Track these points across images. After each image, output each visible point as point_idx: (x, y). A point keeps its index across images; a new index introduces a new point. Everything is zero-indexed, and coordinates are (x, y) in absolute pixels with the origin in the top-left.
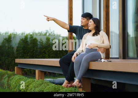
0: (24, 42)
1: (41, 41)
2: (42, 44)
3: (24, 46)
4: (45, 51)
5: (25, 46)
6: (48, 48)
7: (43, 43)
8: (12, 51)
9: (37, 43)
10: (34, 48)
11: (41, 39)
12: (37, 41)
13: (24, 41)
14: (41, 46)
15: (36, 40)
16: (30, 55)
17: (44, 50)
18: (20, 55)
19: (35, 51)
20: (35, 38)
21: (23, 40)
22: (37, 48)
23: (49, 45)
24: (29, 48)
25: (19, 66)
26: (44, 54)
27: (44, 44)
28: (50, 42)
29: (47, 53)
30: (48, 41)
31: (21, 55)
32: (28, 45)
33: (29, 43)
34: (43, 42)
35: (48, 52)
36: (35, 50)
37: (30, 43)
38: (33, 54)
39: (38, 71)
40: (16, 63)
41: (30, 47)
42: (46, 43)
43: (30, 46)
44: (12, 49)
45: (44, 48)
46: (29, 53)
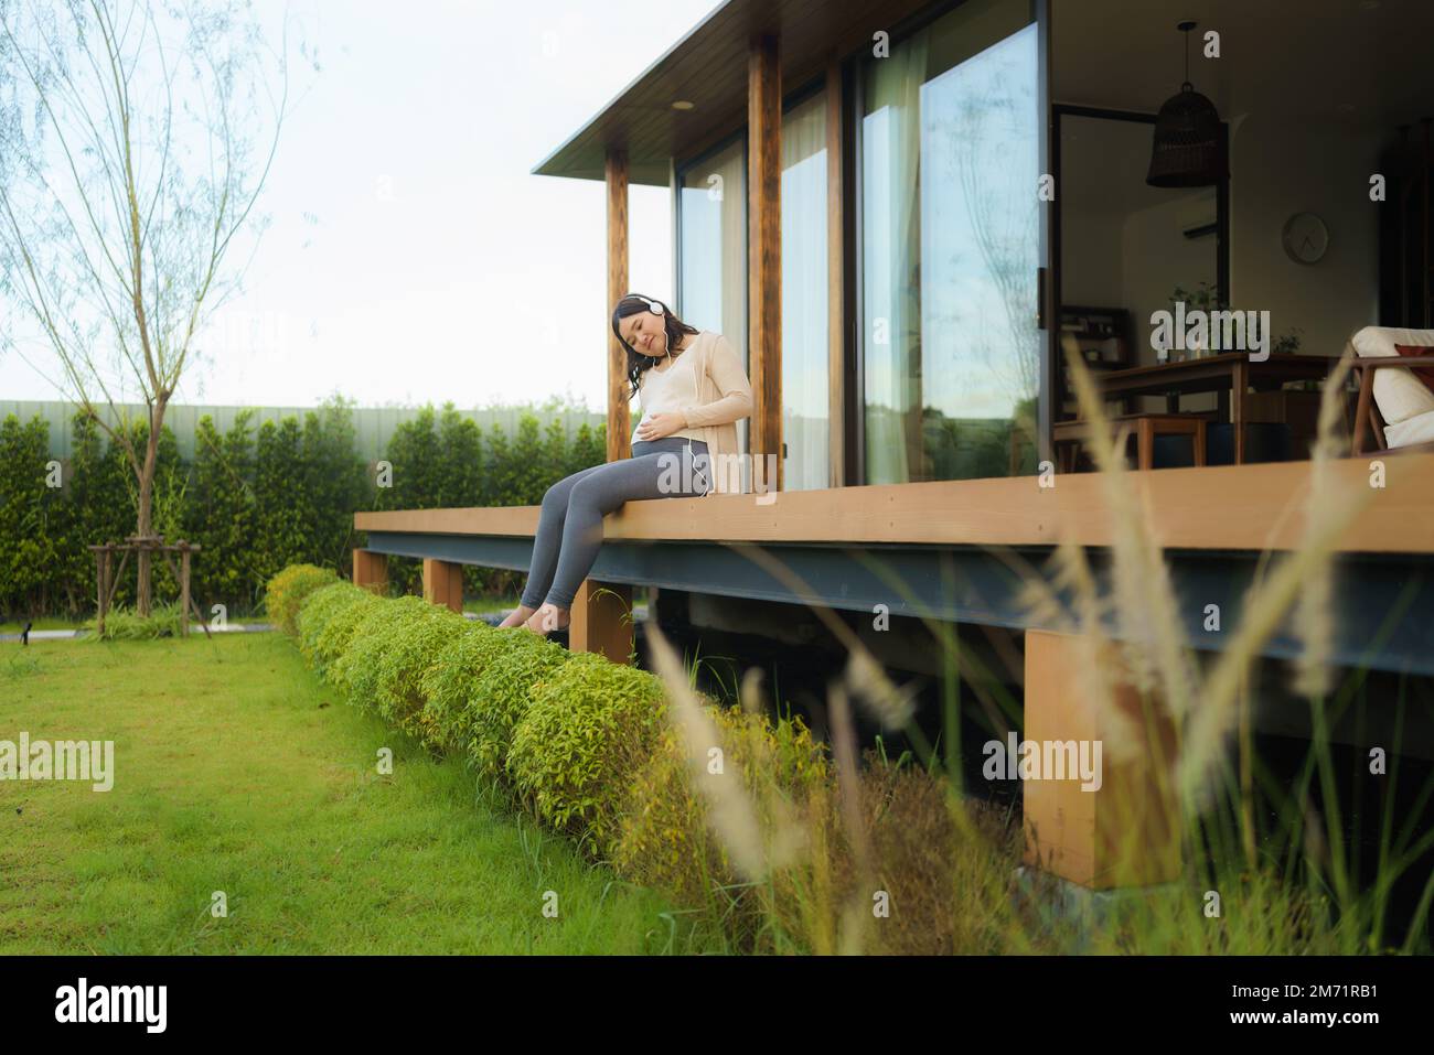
0: (418, 437)
1: (499, 438)
2: (498, 447)
3: (416, 457)
4: (513, 479)
5: (421, 459)
6: (530, 467)
7: (505, 447)
8: (357, 483)
9: (475, 444)
10: (461, 466)
11: (496, 426)
12: (476, 435)
13: (414, 434)
14: (498, 461)
15: (472, 430)
16: (442, 498)
17: (511, 474)
18: (394, 498)
19: (465, 484)
20: (467, 421)
21: (413, 429)
22: (476, 469)
23: (536, 455)
24: (440, 465)
25: (370, 549)
26: (508, 493)
27: (508, 450)
28: (538, 440)
29: (526, 490)
30: (529, 436)
31: (400, 499)
32: (438, 452)
33: (439, 445)
34: (504, 438)
35: (528, 484)
36: (468, 474)
37: (445, 445)
38: (462, 492)
39: (433, 561)
40: (359, 532)
41: (444, 464)
42: (521, 445)
43: (444, 457)
44: (359, 473)
45: (511, 469)
46: (441, 490)
